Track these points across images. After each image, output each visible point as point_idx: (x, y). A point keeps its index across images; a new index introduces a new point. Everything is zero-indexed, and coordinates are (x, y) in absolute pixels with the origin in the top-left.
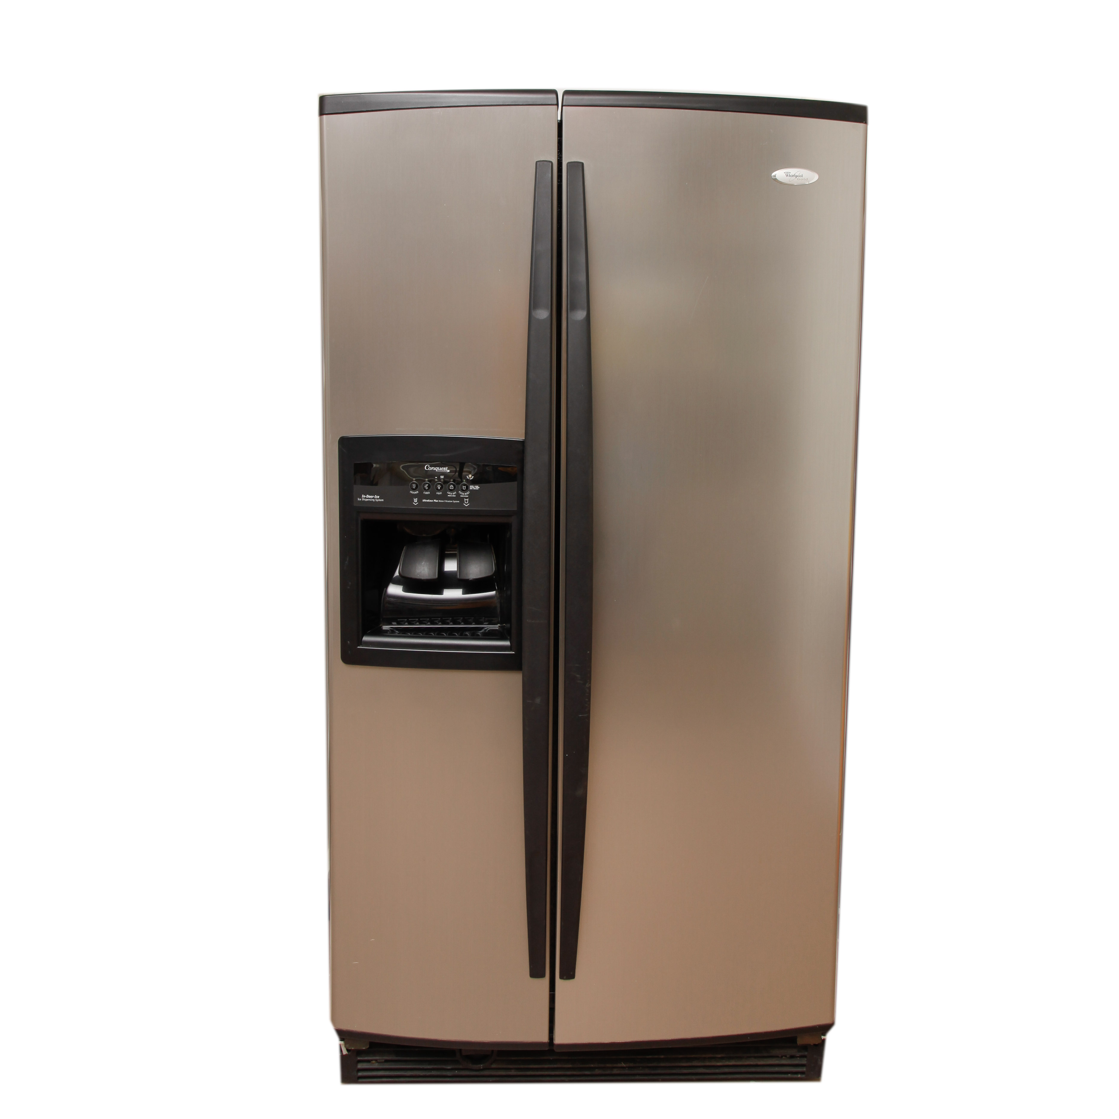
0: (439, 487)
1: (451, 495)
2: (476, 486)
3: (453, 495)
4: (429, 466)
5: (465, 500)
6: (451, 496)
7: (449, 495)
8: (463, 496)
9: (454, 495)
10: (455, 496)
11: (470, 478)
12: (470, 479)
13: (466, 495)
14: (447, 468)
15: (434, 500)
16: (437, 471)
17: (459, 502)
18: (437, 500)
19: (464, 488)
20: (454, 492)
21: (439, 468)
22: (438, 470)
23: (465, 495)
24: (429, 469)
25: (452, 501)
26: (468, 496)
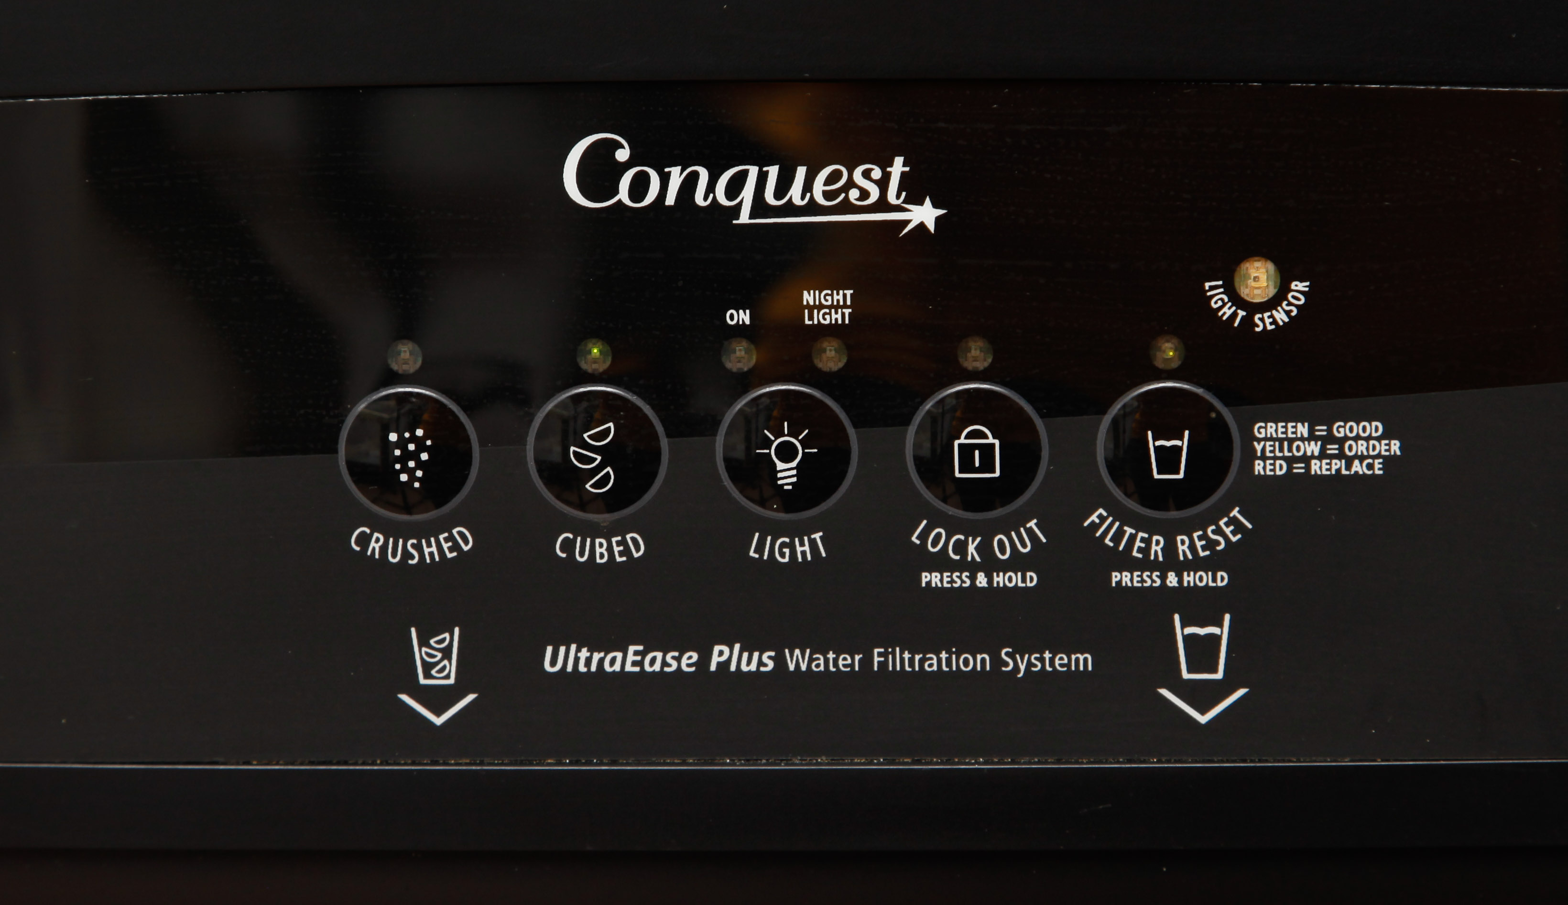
0: (787, 453)
1: (973, 569)
2: (1340, 430)
3: (990, 565)
4: (623, 155)
5: (1181, 632)
6: (960, 580)
7: (941, 563)
8: (1151, 579)
9: (1017, 563)
10: (1032, 579)
11: (1253, 308)
12: (1263, 322)
13: (1196, 564)
14: (898, 167)
15: (719, 654)
16: (744, 218)
17: (1084, 660)
18: (748, 648)
19: (1168, 459)
20: (1010, 525)
21: (773, 171)
22: (760, 207)
23: (1180, 568)
24: (623, 195)
25: (980, 661)
26: (1222, 579)
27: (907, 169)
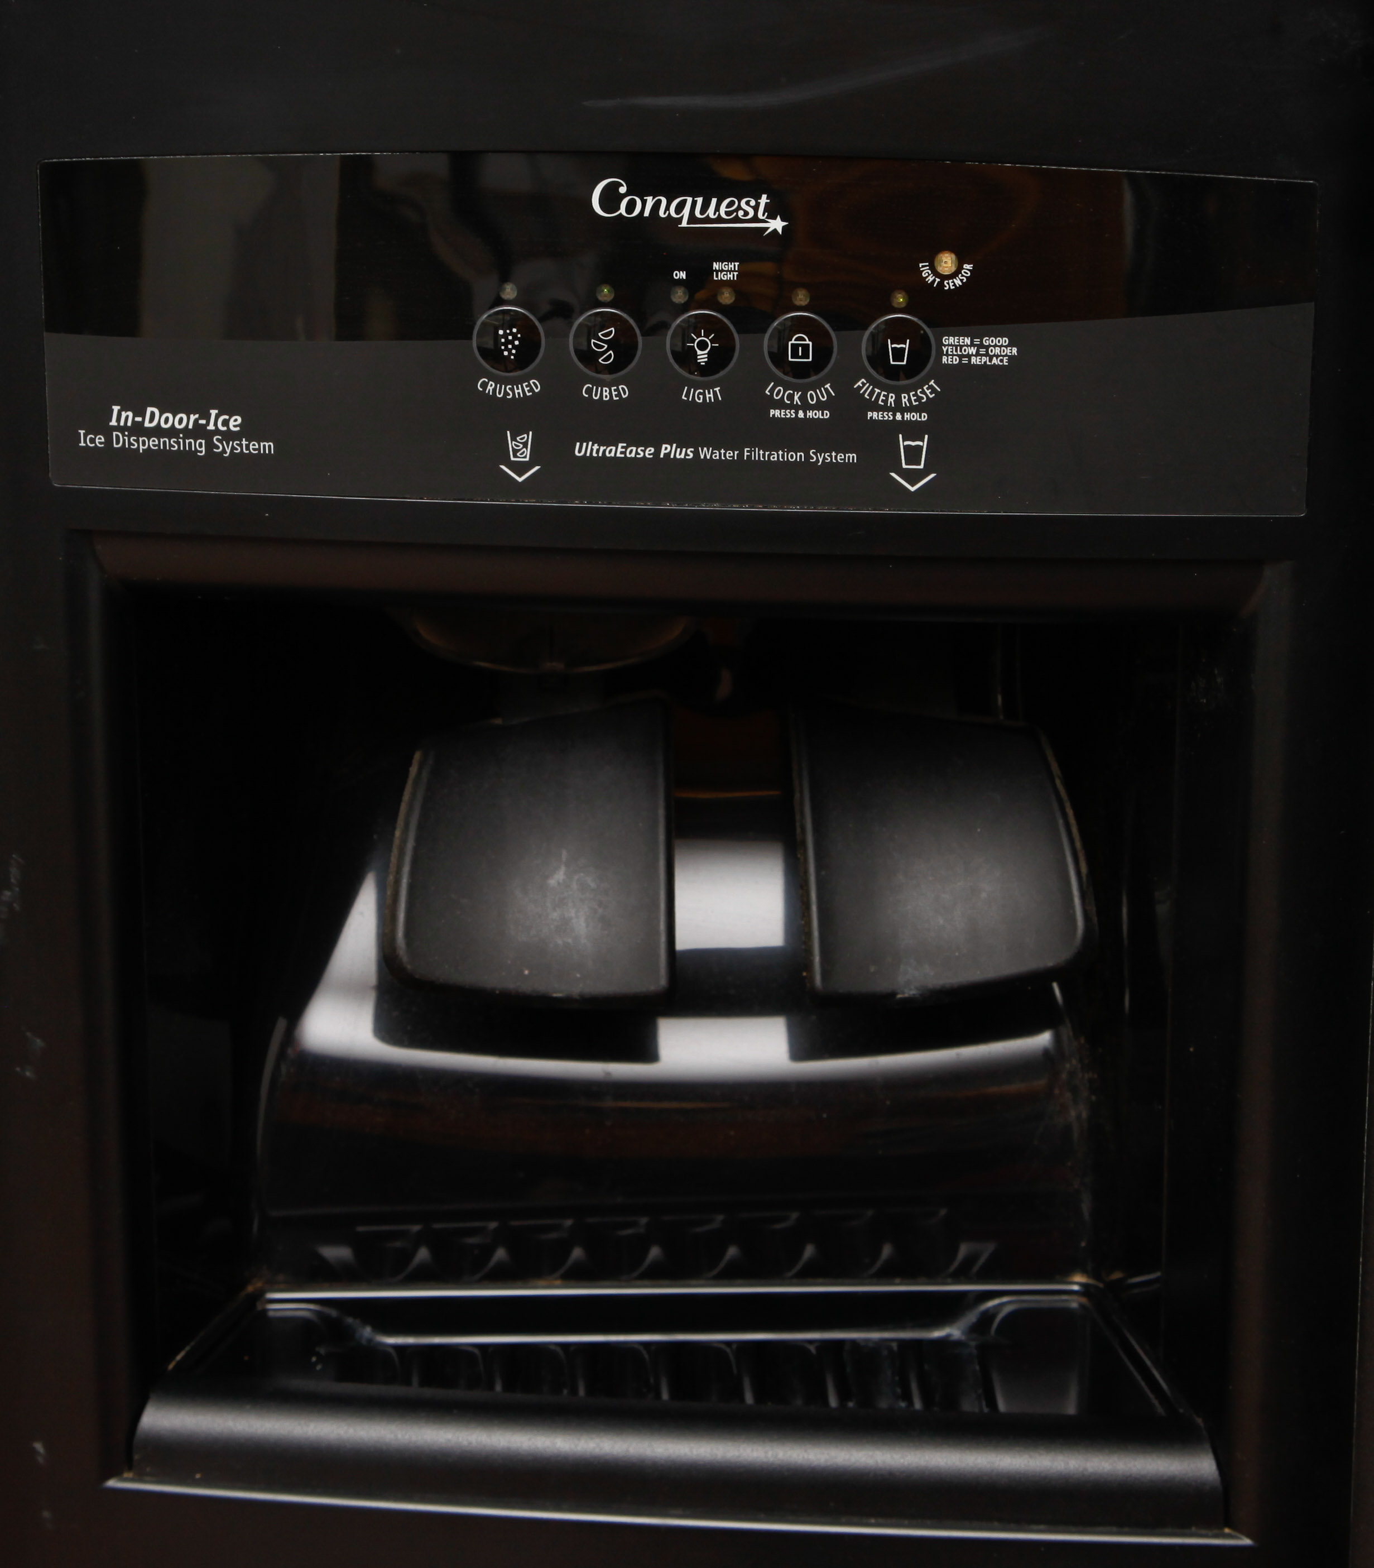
0: (702, 346)
1: (797, 408)
2: (986, 341)
3: (806, 406)
4: (623, 190)
5: (902, 444)
6: (790, 414)
7: (780, 405)
8: (888, 416)
9: (820, 406)
10: (827, 414)
11: (944, 278)
12: (949, 285)
13: (911, 409)
14: (764, 200)
15: (665, 449)
16: (684, 224)
17: (852, 457)
18: (680, 446)
19: (898, 354)
20: (817, 386)
21: (700, 200)
22: (692, 218)
23: (903, 410)
24: (622, 210)
25: (799, 456)
26: (924, 417)
27: (768, 201)
